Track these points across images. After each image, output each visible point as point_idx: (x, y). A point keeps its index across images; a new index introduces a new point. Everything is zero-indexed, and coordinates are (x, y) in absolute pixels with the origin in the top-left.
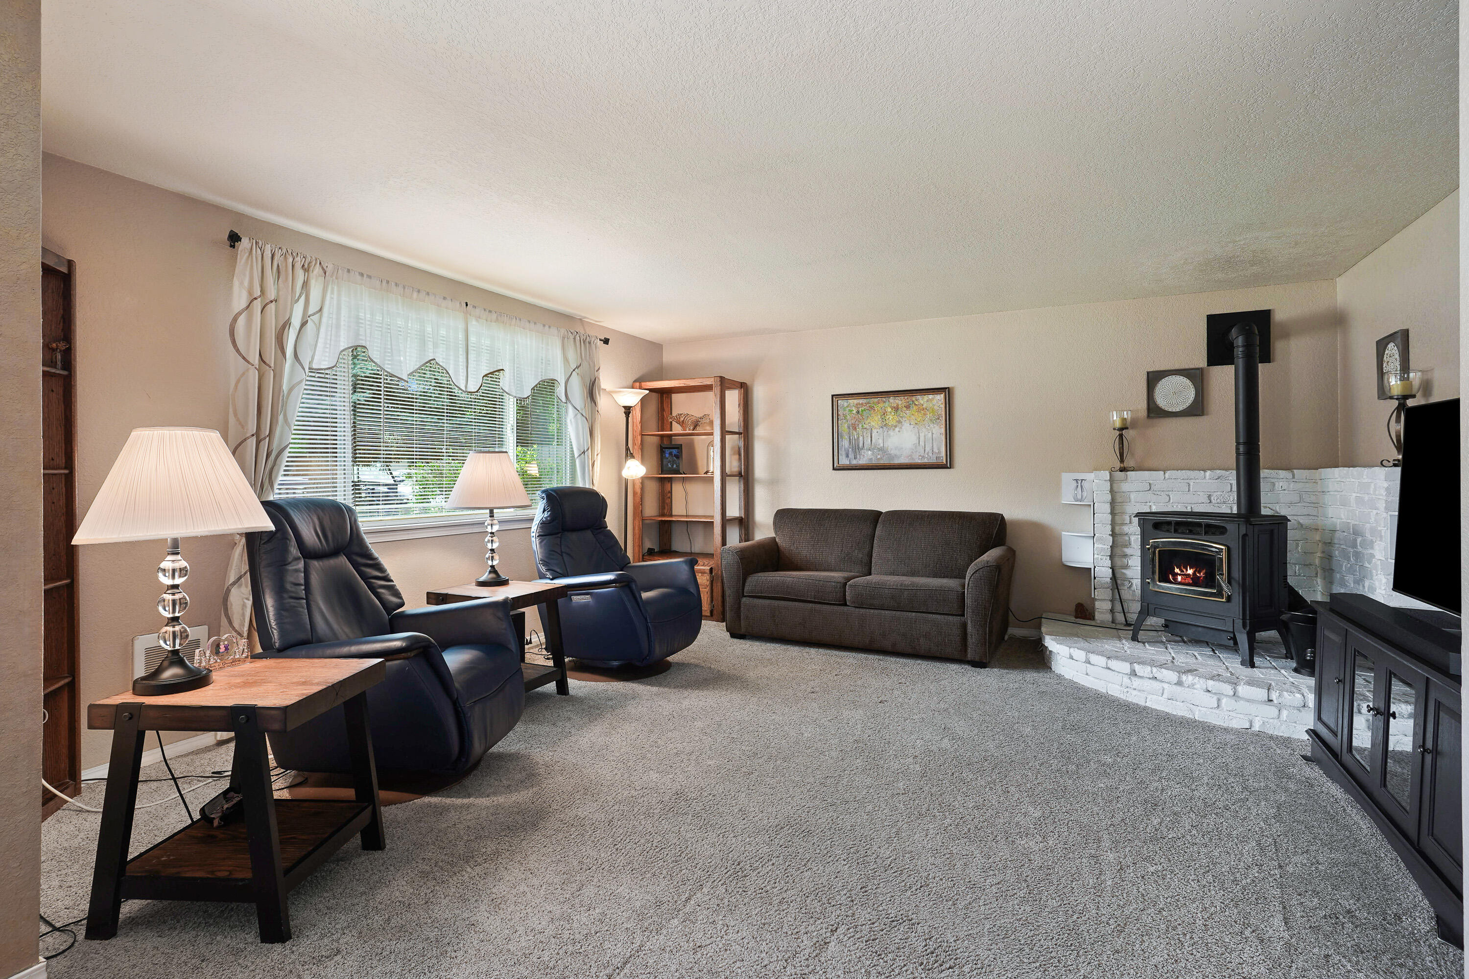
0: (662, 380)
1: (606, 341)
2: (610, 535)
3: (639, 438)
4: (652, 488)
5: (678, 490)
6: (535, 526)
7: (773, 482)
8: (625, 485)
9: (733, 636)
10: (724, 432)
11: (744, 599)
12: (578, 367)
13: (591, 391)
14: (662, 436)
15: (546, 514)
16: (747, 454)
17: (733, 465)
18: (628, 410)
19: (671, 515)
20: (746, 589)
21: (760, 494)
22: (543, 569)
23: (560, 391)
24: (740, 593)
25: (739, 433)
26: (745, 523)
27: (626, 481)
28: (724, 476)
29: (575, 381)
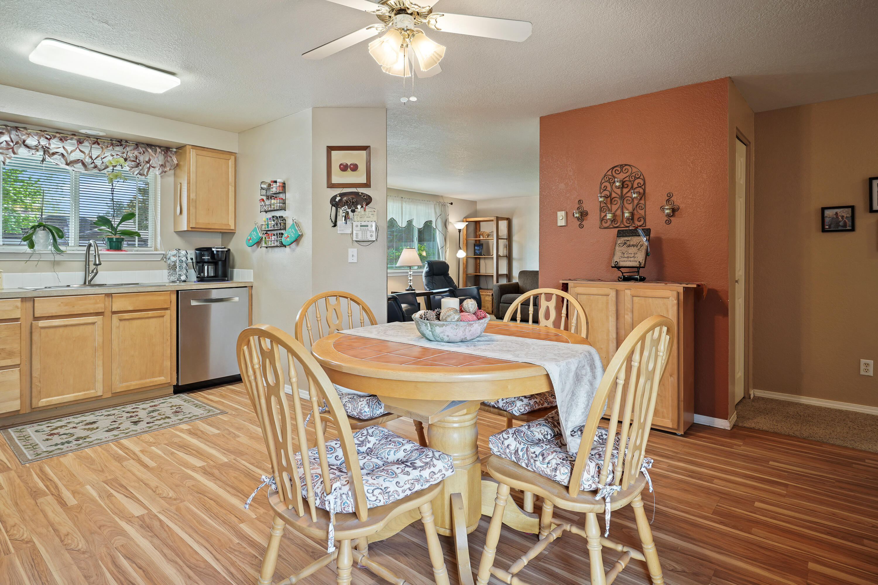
0: (476, 217)
1: (452, 204)
2: (450, 278)
3: (465, 241)
4: (471, 262)
5: (482, 262)
6: (424, 274)
7: (520, 259)
8: (459, 260)
9: (497, 318)
10: (498, 238)
11: (501, 304)
12: (440, 215)
13: (445, 224)
14: (476, 240)
15: (428, 269)
16: (509, 247)
17: (503, 251)
18: (460, 231)
19: (480, 273)
20: (502, 300)
21: (515, 264)
22: (426, 287)
23: (434, 225)
24: (499, 302)
25: (507, 239)
26: (509, 276)
27: (459, 259)
28: (498, 256)
29: (439, 221)
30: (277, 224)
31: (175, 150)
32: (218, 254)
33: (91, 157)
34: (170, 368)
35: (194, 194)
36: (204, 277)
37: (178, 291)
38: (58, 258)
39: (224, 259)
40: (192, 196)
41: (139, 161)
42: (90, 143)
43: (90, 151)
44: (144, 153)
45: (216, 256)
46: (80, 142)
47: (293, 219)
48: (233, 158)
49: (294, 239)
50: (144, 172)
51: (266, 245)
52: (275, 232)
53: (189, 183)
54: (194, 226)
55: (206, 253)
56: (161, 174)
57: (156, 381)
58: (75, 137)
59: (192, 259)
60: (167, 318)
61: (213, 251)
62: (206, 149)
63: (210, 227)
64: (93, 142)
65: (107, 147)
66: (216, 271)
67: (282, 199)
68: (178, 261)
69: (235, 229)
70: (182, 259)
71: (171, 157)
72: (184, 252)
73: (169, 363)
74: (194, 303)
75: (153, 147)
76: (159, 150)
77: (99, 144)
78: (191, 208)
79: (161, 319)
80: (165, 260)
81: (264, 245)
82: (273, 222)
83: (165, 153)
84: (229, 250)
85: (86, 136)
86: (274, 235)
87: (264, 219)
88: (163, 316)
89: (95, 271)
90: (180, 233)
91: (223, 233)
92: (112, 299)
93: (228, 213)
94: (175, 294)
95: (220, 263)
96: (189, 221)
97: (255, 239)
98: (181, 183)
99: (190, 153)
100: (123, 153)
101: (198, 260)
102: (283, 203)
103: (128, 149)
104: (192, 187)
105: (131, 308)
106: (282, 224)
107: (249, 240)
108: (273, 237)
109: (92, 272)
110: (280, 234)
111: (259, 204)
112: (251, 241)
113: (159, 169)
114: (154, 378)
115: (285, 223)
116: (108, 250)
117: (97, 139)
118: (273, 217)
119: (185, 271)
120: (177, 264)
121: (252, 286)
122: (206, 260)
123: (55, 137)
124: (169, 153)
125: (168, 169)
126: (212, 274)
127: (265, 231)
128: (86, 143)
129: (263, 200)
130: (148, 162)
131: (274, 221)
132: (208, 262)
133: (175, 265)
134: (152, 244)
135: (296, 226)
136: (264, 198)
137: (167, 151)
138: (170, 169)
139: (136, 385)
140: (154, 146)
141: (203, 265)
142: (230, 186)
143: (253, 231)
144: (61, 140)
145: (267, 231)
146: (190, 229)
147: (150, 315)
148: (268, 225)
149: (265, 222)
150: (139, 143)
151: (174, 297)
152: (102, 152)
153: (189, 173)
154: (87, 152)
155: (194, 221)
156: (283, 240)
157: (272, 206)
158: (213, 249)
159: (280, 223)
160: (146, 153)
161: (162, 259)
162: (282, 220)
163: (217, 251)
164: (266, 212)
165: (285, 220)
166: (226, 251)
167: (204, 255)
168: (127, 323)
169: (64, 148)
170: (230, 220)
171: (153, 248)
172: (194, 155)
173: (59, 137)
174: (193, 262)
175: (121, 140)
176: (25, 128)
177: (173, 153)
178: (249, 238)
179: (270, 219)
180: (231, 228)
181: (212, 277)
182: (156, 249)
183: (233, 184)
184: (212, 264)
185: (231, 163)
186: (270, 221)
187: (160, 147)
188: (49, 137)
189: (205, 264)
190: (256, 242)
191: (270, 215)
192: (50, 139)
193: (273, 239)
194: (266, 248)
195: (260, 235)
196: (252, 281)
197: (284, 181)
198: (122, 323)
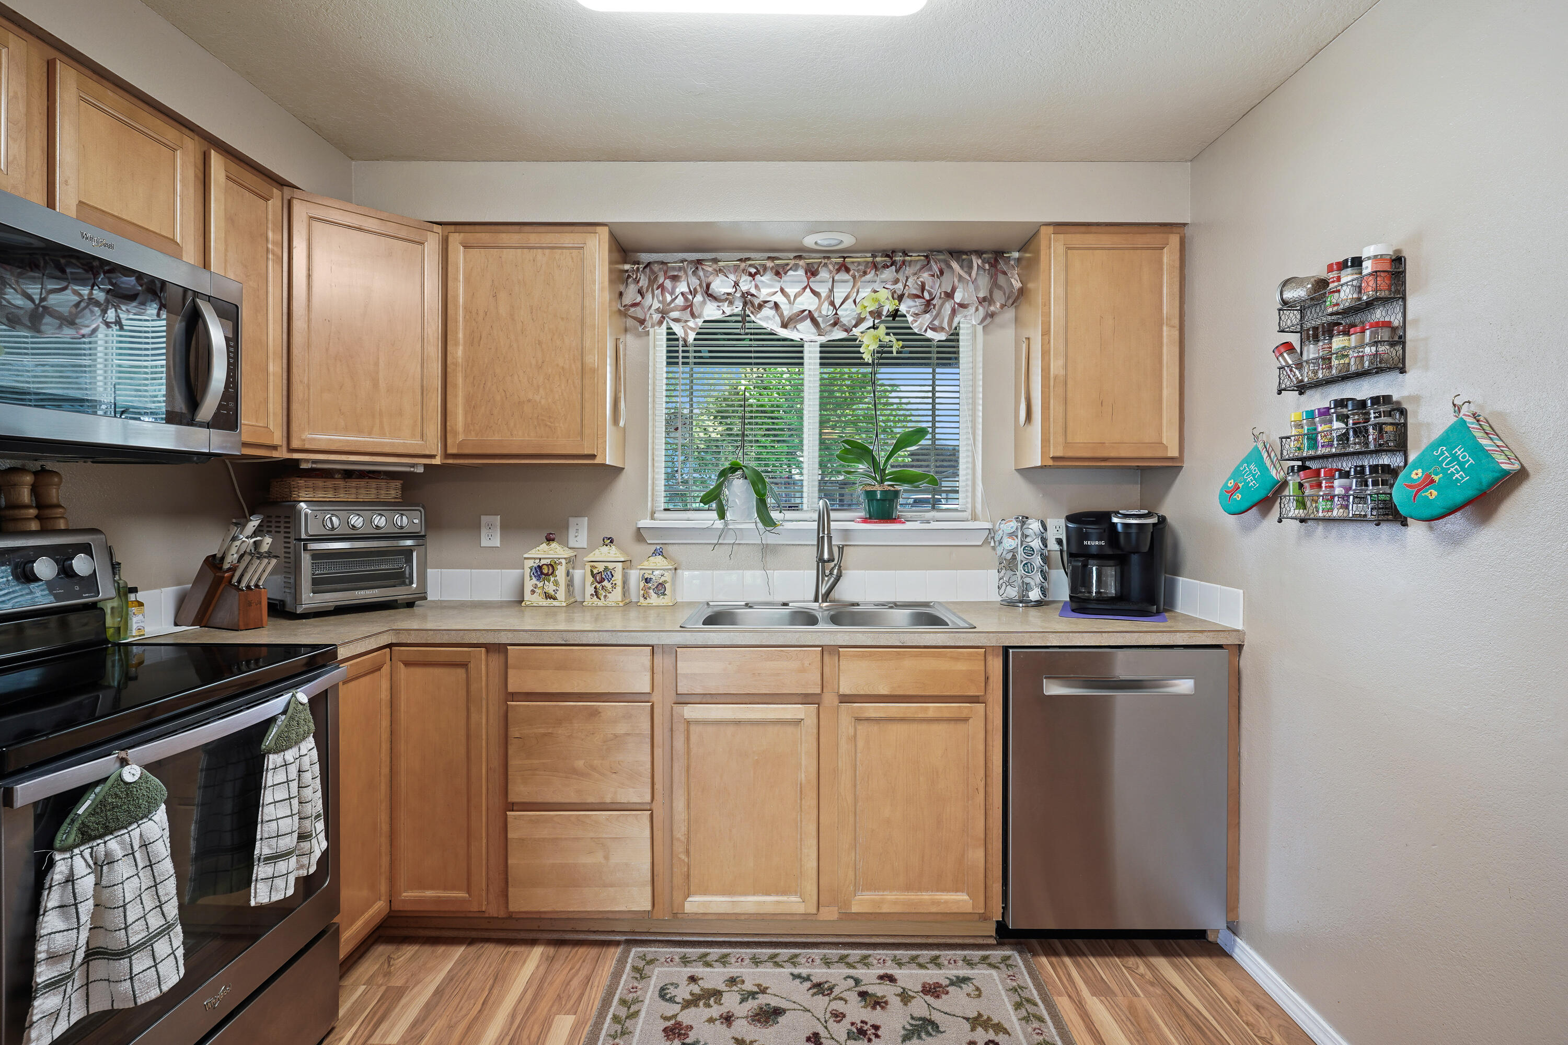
30: (1361, 432)
31: (1016, 255)
32: (1128, 535)
33: (832, 304)
34: (982, 870)
35: (1061, 362)
36: (1088, 600)
37: (1006, 649)
38: (771, 539)
39: (1145, 548)
40: (1056, 367)
41: (930, 293)
42: (831, 272)
43: (831, 291)
44: (942, 273)
45: (1122, 539)
46: (812, 272)
47: (1458, 402)
48: (1174, 240)
49: (1470, 493)
50: (942, 322)
51: (1301, 513)
52: (1347, 465)
53: (1046, 333)
54: (1059, 454)
55: (1092, 529)
56: (982, 322)
57: (946, 902)
58: (802, 263)
59: (1059, 542)
60: (976, 724)
61: (1115, 525)
62: (1093, 229)
63: (1105, 454)
64: (836, 267)
65: (865, 273)
66: (1123, 580)
67: (1388, 324)
68: (1020, 550)
69: (1181, 458)
70: (1032, 544)
71: (1005, 273)
72: (1035, 526)
73: (980, 853)
74: (1053, 689)
75: (964, 257)
76: (976, 262)
77: (847, 270)
78: (1052, 401)
79: (961, 727)
80: (992, 544)
81: (1293, 510)
82: (1337, 425)
83: (991, 265)
84: (1162, 520)
85: (823, 255)
86: (1345, 475)
87: (1295, 416)
88: (966, 720)
89: (835, 571)
90: (1027, 473)
91: (1142, 469)
92: (839, 660)
93: (1161, 409)
94: (998, 656)
95: (1135, 559)
96: (1045, 441)
97: (1256, 487)
98: (1028, 339)
99: (1050, 248)
100: (896, 281)
101: (1074, 551)
102: (1392, 344)
103: (909, 271)
104: (1056, 342)
105: (884, 690)
106: (1389, 429)
107: (1232, 492)
108: (1337, 483)
109: (831, 573)
110: (1374, 469)
111: (1274, 363)
112: (1238, 496)
113: (977, 309)
114: (943, 891)
115: (1405, 425)
116: (865, 520)
117: (844, 258)
118: (1341, 403)
119: (1038, 578)
120: (1019, 558)
121: (1240, 647)
122: (1094, 551)
123: (765, 268)
124: (1002, 265)
125: (998, 305)
126: (1111, 590)
127: (1298, 459)
128: (824, 274)
129: (1289, 347)
130: (950, 295)
131: (1343, 418)
132: (1100, 557)
133: (1014, 557)
134: (967, 502)
135: (1478, 434)
136: (1294, 339)
137: (996, 260)
138: (1003, 306)
139: (895, 903)
140: (966, 253)
141: (1085, 566)
142: (1165, 328)
143: (1247, 460)
144: (777, 273)
145: (1303, 459)
146: (1051, 463)
147: (931, 714)
148: (1312, 439)
149: (1299, 425)
150: (932, 251)
151: (996, 665)
152: (854, 286)
153: (1047, 304)
154: (824, 291)
155: (1061, 439)
156: (1399, 494)
157: (1335, 362)
158: (1115, 520)
159: (1379, 427)
160: (947, 274)
161: (986, 542)
162: (1389, 414)
163: (1126, 526)
164: (1301, 388)
165: (1403, 412)
166: (1154, 524)
167: (1087, 537)
168: (875, 728)
169: (782, 290)
170: (1164, 429)
171: (967, 515)
172: (1061, 249)
173: (772, 268)
174: (1061, 551)
175: (893, 252)
176: (715, 261)
177: (1012, 262)
178: (1231, 484)
179: (1325, 412)
180: (1170, 454)
181: (1112, 600)
182: (974, 518)
183: (1176, 322)
184: (1111, 562)
185: (1169, 257)
186: (1324, 422)
187: (979, 253)
188: (753, 270)
189: (1090, 562)
190: (1257, 498)
191: (1320, 400)
192: (756, 274)
193: (1338, 491)
194: (1302, 521)
195: (1276, 474)
196: (1240, 628)
197: (1398, 251)
198: (862, 729)
